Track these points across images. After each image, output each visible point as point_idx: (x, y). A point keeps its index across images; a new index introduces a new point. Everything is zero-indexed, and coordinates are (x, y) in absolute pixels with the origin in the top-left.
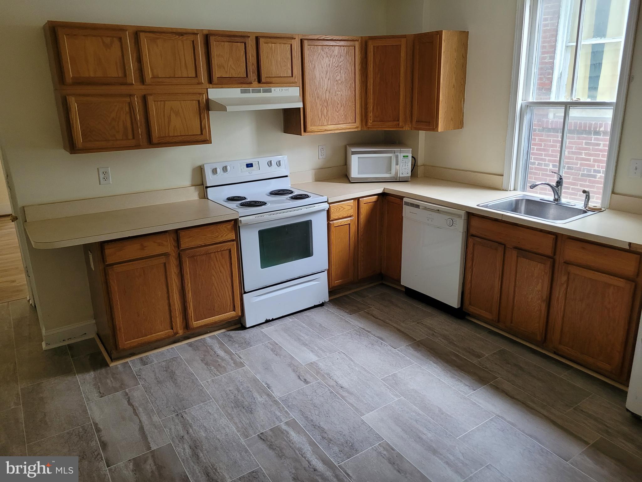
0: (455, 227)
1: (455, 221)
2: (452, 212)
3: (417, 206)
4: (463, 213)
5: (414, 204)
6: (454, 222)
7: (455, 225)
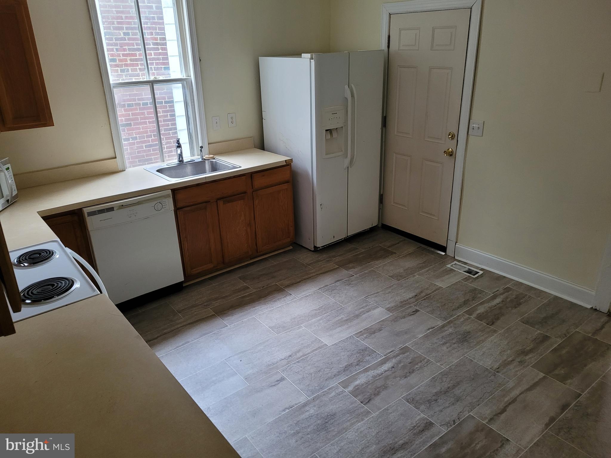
0: (165, 209)
1: (164, 203)
2: (158, 196)
3: (111, 209)
4: (170, 192)
5: (104, 209)
6: (163, 205)
7: (165, 207)
